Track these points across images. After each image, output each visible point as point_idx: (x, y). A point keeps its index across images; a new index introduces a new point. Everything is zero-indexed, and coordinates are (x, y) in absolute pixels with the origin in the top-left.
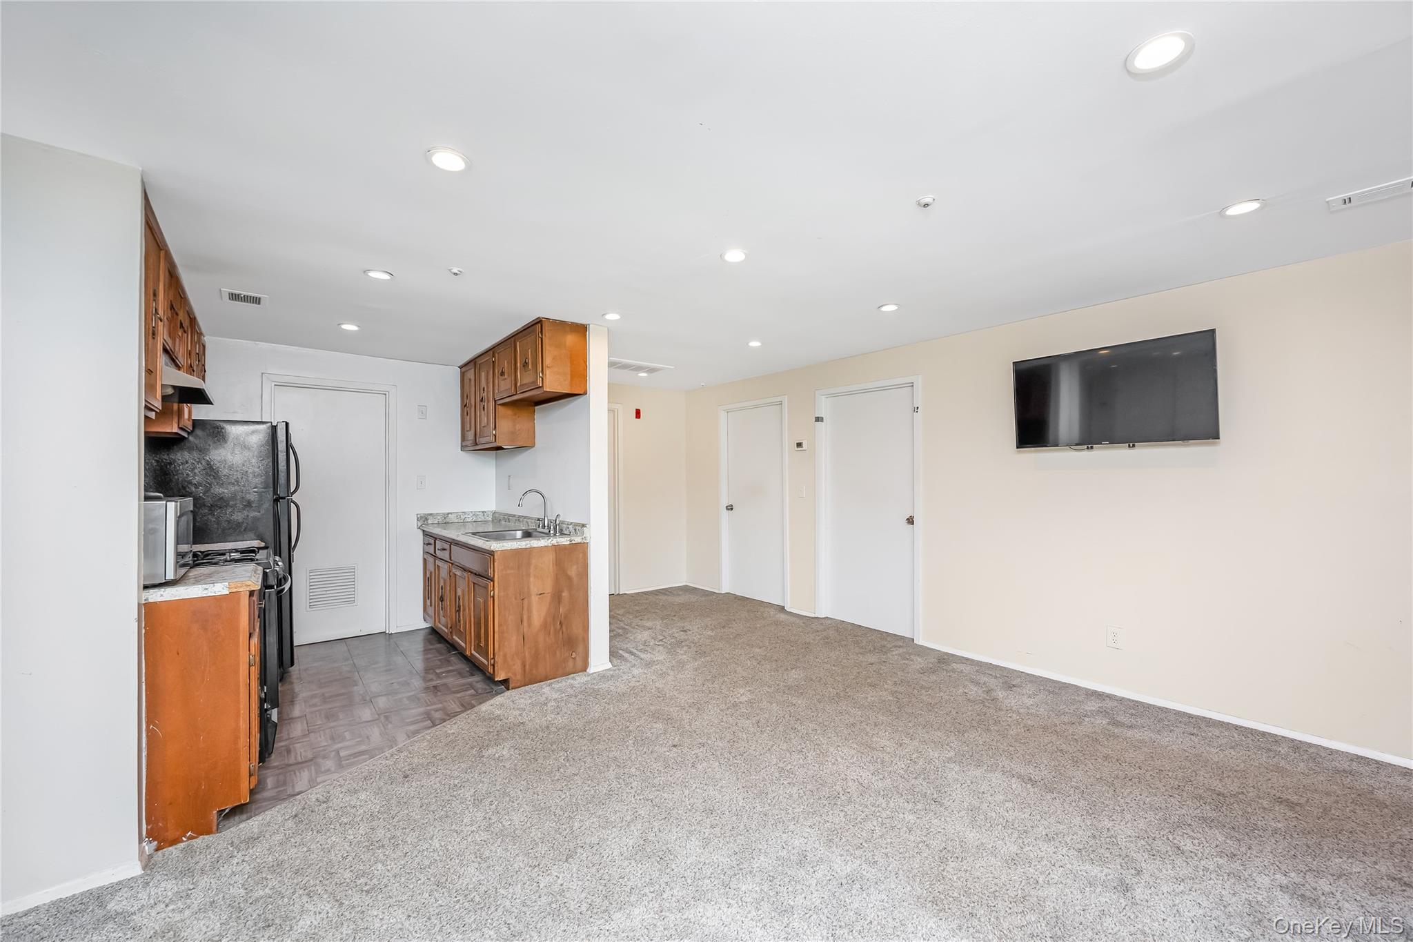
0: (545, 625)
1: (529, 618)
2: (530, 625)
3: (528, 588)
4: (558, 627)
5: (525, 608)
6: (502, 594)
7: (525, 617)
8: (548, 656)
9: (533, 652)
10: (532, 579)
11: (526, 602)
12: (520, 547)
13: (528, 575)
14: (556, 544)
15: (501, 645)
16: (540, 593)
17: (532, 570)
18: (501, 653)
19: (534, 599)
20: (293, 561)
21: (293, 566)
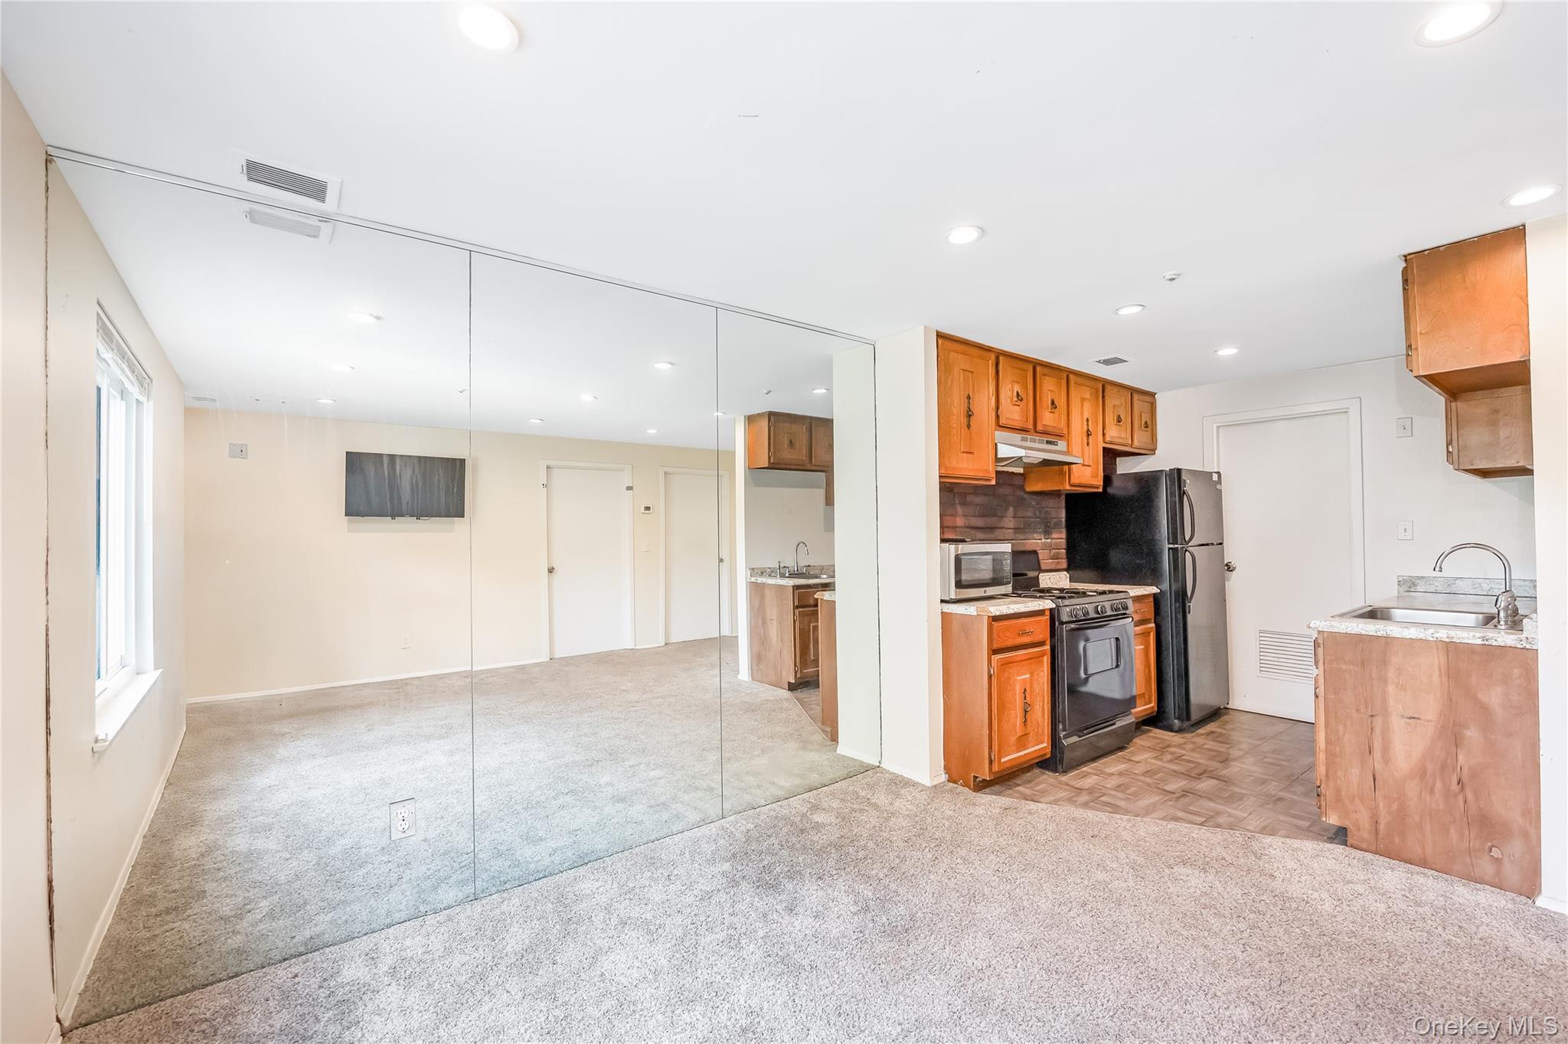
0: (1421, 773)
1: (1386, 749)
2: (1387, 760)
3: (1384, 701)
4: (1454, 787)
5: (1378, 731)
6: (1331, 696)
7: (1377, 745)
8: (1428, 827)
9: (1395, 806)
10: (1391, 688)
11: (1378, 722)
12: (1364, 632)
13: (1384, 680)
14: (1447, 640)
15: (1330, 772)
16: (1410, 715)
17: (1391, 674)
18: (1331, 784)
19: (1397, 723)
20: (1189, 613)
21: (1189, 617)
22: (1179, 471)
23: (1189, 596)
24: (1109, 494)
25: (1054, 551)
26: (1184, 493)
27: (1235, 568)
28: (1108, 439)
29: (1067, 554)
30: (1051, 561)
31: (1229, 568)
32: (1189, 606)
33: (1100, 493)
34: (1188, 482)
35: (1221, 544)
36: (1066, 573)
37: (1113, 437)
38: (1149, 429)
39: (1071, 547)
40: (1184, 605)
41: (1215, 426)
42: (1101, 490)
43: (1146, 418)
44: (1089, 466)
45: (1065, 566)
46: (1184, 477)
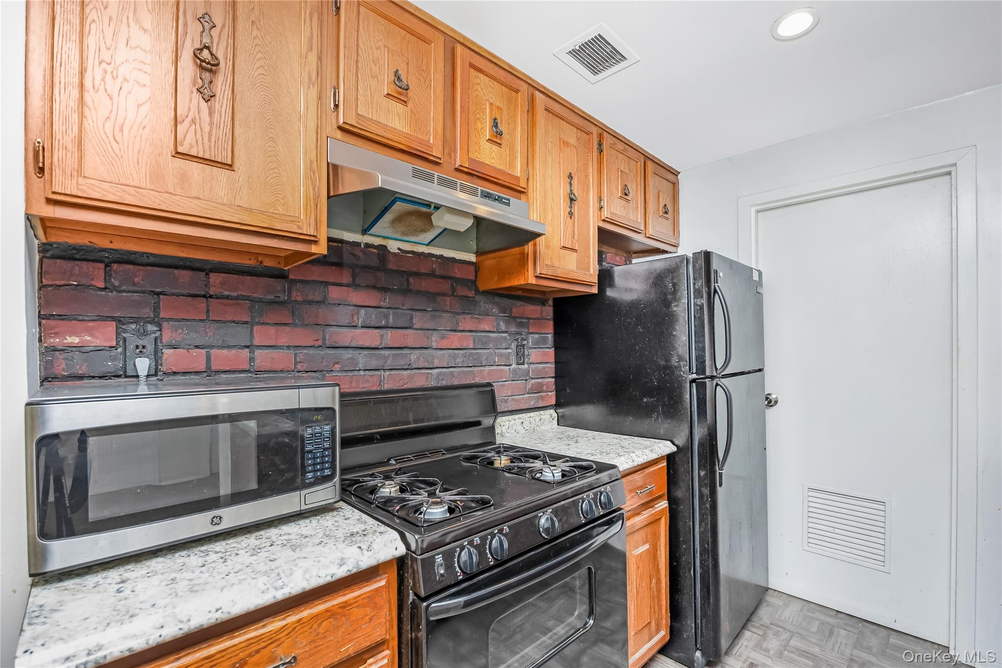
20: (721, 485)
21: (721, 492)
22: (707, 255)
23: (721, 459)
24: (608, 297)
25: (533, 381)
26: (715, 291)
27: (776, 402)
28: (606, 214)
29: (556, 383)
30: (527, 396)
31: (770, 403)
32: (721, 474)
33: (593, 295)
34: (721, 274)
35: (760, 370)
36: (552, 411)
37: (615, 214)
38: (669, 216)
39: (561, 374)
40: (712, 472)
41: (753, 210)
42: (595, 290)
43: (665, 199)
44: (573, 250)
45: (553, 401)
46: (715, 265)
